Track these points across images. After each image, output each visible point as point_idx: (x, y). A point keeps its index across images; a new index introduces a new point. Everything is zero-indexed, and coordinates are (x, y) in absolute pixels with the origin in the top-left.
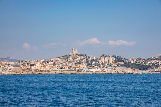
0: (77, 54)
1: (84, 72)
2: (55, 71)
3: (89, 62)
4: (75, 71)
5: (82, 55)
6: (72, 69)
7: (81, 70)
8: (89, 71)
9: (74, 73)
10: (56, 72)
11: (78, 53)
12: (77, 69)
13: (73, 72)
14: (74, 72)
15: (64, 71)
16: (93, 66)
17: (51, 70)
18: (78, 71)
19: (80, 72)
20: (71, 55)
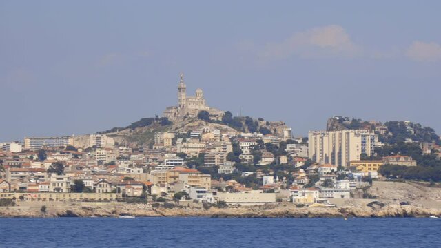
0: (204, 116)
1: (188, 208)
2: (41, 204)
3: (246, 155)
4: (145, 202)
5: (228, 120)
6: (129, 192)
7: (177, 197)
8: (222, 204)
9: (139, 212)
10: (43, 209)
11: (207, 109)
12: (156, 191)
13: (131, 206)
14: (141, 206)
15: (86, 200)
16: (259, 177)
17: (22, 198)
18: (159, 201)
19: (171, 206)
20: (170, 117)
